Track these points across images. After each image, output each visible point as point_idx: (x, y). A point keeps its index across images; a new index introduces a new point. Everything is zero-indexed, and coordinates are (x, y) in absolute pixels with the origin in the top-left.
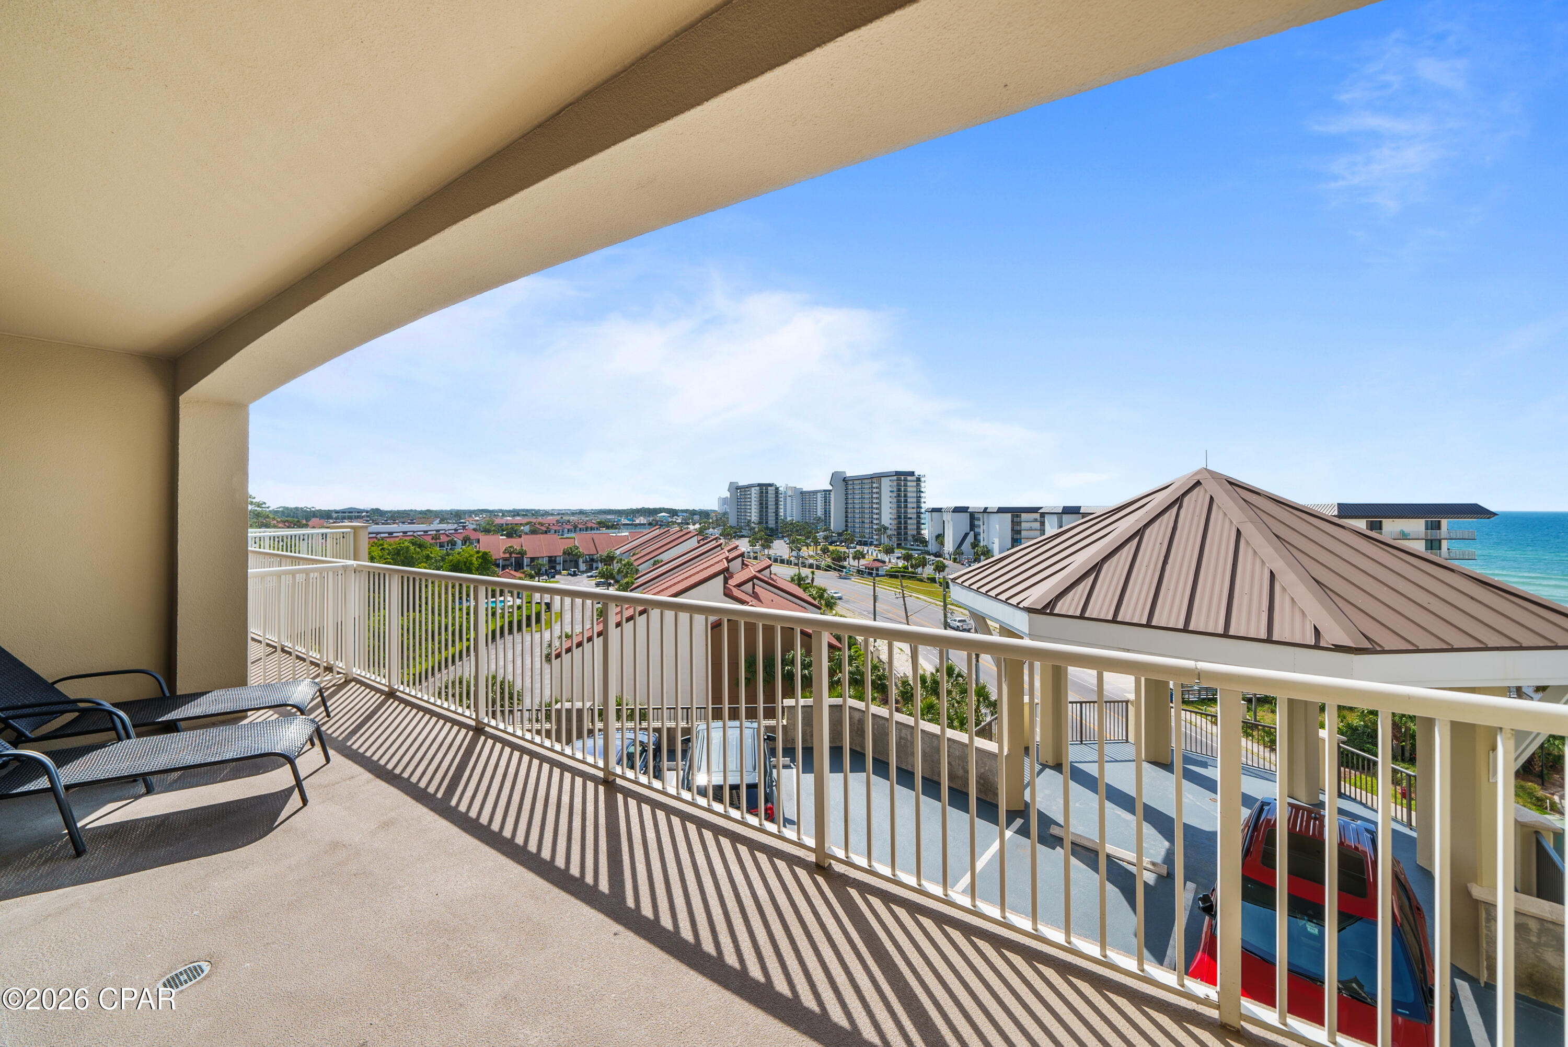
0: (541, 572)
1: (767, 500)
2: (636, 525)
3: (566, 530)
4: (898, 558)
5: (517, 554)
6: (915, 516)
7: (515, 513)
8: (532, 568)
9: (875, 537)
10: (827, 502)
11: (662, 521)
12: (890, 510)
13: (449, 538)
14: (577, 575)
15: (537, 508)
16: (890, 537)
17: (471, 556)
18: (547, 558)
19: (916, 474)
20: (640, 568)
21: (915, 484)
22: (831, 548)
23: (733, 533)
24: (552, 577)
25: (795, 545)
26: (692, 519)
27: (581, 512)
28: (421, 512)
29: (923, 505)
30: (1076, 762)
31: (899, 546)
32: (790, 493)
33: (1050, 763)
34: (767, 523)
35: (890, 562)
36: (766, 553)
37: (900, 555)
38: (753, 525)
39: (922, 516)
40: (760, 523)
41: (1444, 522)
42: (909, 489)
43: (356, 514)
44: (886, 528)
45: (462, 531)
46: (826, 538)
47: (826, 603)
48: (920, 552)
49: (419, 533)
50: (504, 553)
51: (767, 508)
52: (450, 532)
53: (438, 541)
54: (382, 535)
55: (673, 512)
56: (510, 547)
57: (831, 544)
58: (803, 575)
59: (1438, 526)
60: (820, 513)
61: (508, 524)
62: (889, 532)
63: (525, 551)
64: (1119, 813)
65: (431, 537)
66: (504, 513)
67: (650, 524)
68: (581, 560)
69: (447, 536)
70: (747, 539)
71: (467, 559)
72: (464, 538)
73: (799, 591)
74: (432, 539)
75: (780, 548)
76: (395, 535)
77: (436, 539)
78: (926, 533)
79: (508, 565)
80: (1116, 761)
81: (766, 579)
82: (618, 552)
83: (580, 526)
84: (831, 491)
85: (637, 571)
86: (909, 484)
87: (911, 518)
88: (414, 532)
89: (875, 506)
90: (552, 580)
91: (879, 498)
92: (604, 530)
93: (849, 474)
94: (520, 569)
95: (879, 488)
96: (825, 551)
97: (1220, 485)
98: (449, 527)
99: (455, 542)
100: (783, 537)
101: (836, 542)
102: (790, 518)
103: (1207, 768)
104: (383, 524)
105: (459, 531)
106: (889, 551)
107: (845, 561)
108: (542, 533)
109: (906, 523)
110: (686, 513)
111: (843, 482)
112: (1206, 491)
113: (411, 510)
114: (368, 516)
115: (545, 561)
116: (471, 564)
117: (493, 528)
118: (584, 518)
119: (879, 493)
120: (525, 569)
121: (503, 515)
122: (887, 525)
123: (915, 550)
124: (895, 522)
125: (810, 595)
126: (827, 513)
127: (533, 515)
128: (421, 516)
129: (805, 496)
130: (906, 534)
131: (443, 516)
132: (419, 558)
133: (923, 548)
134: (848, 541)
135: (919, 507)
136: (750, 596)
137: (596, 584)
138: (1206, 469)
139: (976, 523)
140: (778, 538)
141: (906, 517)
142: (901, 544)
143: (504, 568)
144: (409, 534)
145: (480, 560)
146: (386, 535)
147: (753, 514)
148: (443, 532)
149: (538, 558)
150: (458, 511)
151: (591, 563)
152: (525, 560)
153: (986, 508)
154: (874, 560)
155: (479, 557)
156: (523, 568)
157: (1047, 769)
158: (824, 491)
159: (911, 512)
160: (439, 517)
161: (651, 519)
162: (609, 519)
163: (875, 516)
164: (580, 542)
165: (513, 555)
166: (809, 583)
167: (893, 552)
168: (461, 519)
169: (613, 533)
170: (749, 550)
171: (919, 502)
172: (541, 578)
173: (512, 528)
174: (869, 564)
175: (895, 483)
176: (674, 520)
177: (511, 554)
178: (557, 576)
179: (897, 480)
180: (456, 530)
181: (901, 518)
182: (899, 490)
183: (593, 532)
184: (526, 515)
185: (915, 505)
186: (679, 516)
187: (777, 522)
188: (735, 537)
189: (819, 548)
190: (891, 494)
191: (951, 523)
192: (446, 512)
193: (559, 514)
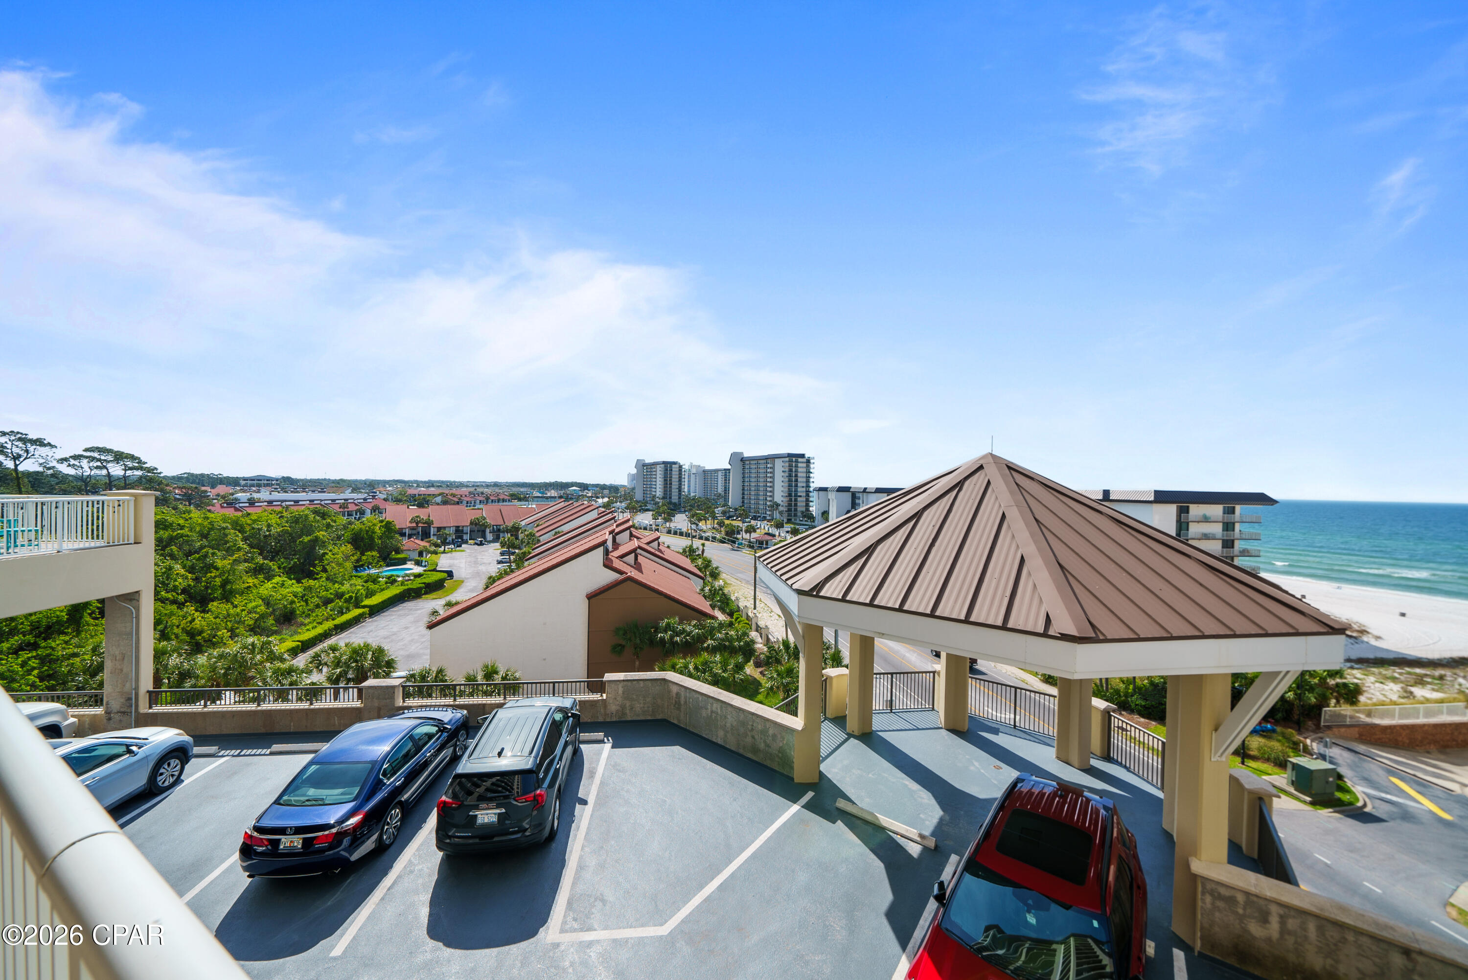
0: (448, 541)
1: (671, 477)
2: (547, 498)
3: (478, 501)
4: (787, 532)
5: (424, 523)
6: (804, 494)
7: (430, 484)
8: (439, 537)
9: (768, 513)
10: (726, 480)
11: (573, 495)
12: (782, 489)
13: (357, 507)
14: (483, 544)
15: (452, 480)
16: (781, 513)
17: (374, 525)
18: (454, 529)
19: (807, 456)
20: (541, 538)
21: (805, 465)
22: (727, 522)
23: (637, 507)
24: (458, 546)
25: (695, 519)
26: (602, 493)
27: (496, 485)
28: (334, 481)
29: (811, 485)
30: (881, 731)
31: (789, 521)
32: (694, 471)
33: (856, 733)
34: (670, 498)
35: (779, 535)
36: (668, 526)
37: (789, 529)
38: (657, 500)
39: (811, 494)
40: (664, 498)
41: (1238, 508)
42: (800, 470)
43: (266, 482)
44: (778, 505)
45: (371, 500)
46: (724, 513)
47: (710, 573)
48: (807, 527)
49: (326, 502)
50: (411, 522)
51: (671, 484)
52: (359, 501)
53: (346, 510)
54: (288, 503)
55: (584, 487)
56: (417, 517)
57: (728, 518)
58: (695, 547)
59: (1232, 511)
60: (720, 490)
61: (421, 495)
62: (781, 508)
63: (432, 521)
64: (907, 783)
65: (339, 505)
66: (419, 484)
67: (561, 497)
68: (488, 531)
69: (356, 505)
70: (651, 513)
71: (370, 528)
72: (373, 508)
73: (686, 562)
74: (340, 508)
75: (681, 521)
76: (301, 503)
77: (344, 508)
78: (814, 509)
79: (414, 535)
80: (918, 729)
81: (653, 551)
82: (523, 523)
83: (492, 498)
84: (729, 470)
85: (539, 541)
86: (800, 465)
87: (800, 496)
88: (321, 500)
89: (768, 484)
90: (458, 549)
91: (773, 477)
92: (516, 502)
93: (746, 455)
94: (427, 538)
95: (773, 468)
96: (721, 524)
97: (999, 469)
98: (358, 496)
99: (363, 511)
100: (685, 511)
101: (733, 516)
102: (694, 494)
103: (998, 735)
104: (292, 492)
105: (368, 500)
106: (779, 526)
107: (740, 534)
108: (454, 504)
109: (796, 500)
110: (597, 487)
111: (741, 461)
112: (986, 475)
113: (325, 479)
114: (277, 484)
115: (452, 530)
116: (374, 532)
117: (405, 498)
118: (497, 490)
119: (773, 473)
120: (432, 538)
121: (418, 486)
122: (779, 502)
123: (803, 525)
124: (787, 499)
125: (696, 566)
126: (726, 490)
127: (448, 486)
128: (333, 485)
129: (707, 475)
130: (796, 510)
131: (355, 486)
132: (319, 526)
133: (810, 523)
134: (743, 516)
135: (808, 486)
136: (632, 566)
137: (501, 553)
138: (991, 454)
139: (857, 501)
140: (680, 512)
141: (796, 495)
142: (791, 520)
143: (410, 536)
144: (316, 502)
145: (383, 529)
146: (292, 503)
147: (658, 490)
148: (352, 501)
149: (444, 528)
150: (373, 480)
151: (497, 533)
152: (432, 529)
153: (865, 489)
154: (766, 534)
155: (383, 527)
156: (430, 537)
157: (852, 739)
158: (725, 470)
159: (801, 491)
160: (351, 486)
161: (562, 492)
162: (522, 492)
163: (768, 494)
164: (489, 514)
165: (420, 525)
166: (699, 555)
167: (783, 527)
168: (374, 488)
169: (524, 505)
170: (651, 523)
171: (808, 482)
172: (447, 547)
173: (424, 499)
174: (759, 537)
175: (787, 464)
176: (585, 494)
177: (417, 523)
178: (463, 546)
179: (789, 461)
180: (365, 499)
181: (792, 495)
182: (791, 470)
183: (504, 503)
184: (441, 486)
185: (804, 485)
186: (589, 490)
187: (680, 498)
188: (640, 511)
189: (716, 521)
190: (783, 474)
191: (835, 501)
192: (360, 481)
193: (473, 486)
